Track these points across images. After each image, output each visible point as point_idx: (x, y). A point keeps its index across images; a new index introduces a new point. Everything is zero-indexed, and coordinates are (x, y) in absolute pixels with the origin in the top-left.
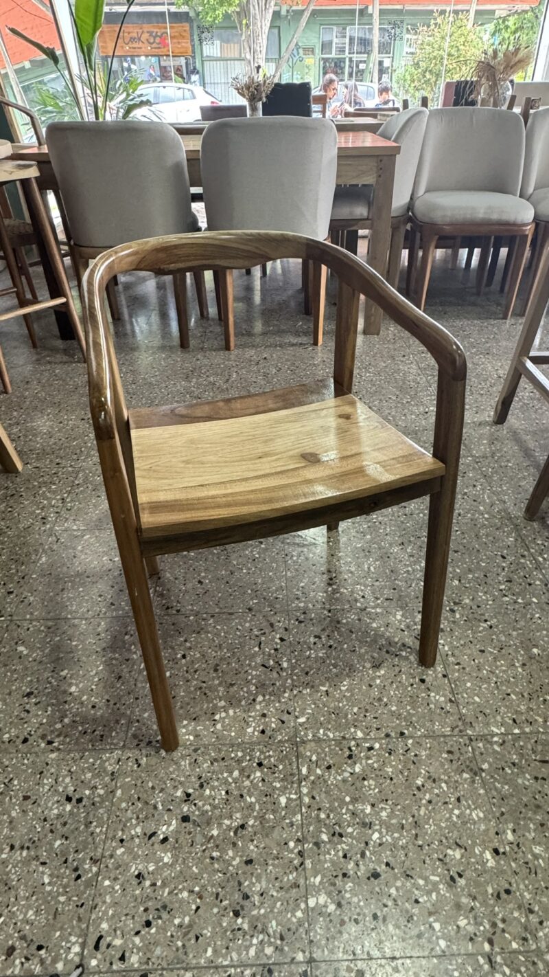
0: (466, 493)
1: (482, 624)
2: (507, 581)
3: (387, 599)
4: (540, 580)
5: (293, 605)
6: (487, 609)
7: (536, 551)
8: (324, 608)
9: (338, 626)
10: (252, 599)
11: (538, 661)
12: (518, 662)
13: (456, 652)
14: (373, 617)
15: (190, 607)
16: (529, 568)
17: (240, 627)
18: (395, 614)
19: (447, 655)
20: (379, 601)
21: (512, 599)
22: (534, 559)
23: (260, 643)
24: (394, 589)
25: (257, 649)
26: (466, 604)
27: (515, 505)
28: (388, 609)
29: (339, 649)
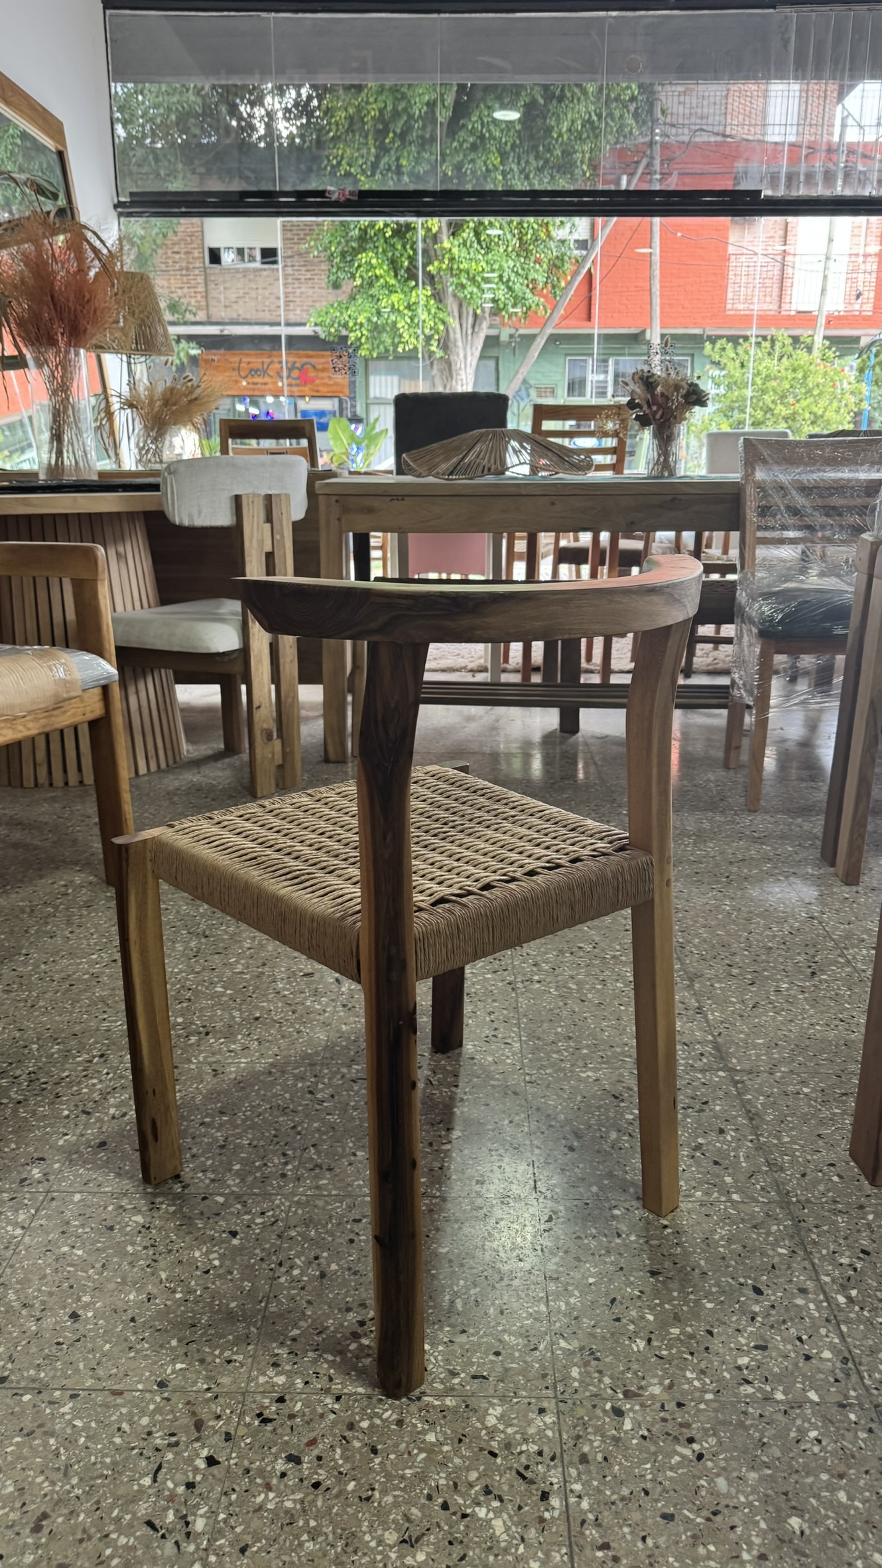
0: (698, 1147)
1: (679, 1449)
2: (757, 1347)
3: (474, 1377)
4: (832, 1347)
5: (262, 1380)
6: (699, 1410)
7: (833, 1281)
8: (327, 1391)
9: (348, 1434)
10: (174, 1361)
11: (796, 1552)
12: (748, 1551)
13: (607, 1517)
14: (432, 1416)
15: (32, 1372)
16: (812, 1318)
17: (125, 1426)
18: (486, 1413)
19: (583, 1522)
20: (456, 1381)
21: (760, 1390)
22: (827, 1299)
23: (160, 1467)
24: (497, 1354)
25: (147, 1481)
26: (653, 1396)
27: (804, 1175)
28: (472, 1402)
29: (334, 1492)
